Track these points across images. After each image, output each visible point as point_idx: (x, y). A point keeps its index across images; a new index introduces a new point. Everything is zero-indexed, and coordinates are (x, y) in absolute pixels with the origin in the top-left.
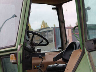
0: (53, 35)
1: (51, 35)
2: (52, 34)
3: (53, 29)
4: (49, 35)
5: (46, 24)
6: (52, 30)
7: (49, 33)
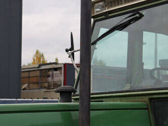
0: (61, 76)
1: (59, 75)
2: (61, 74)
3: (62, 66)
4: (54, 75)
5: (43, 56)
6: (61, 68)
7: (55, 72)
